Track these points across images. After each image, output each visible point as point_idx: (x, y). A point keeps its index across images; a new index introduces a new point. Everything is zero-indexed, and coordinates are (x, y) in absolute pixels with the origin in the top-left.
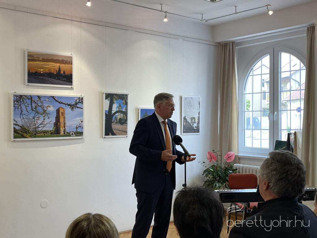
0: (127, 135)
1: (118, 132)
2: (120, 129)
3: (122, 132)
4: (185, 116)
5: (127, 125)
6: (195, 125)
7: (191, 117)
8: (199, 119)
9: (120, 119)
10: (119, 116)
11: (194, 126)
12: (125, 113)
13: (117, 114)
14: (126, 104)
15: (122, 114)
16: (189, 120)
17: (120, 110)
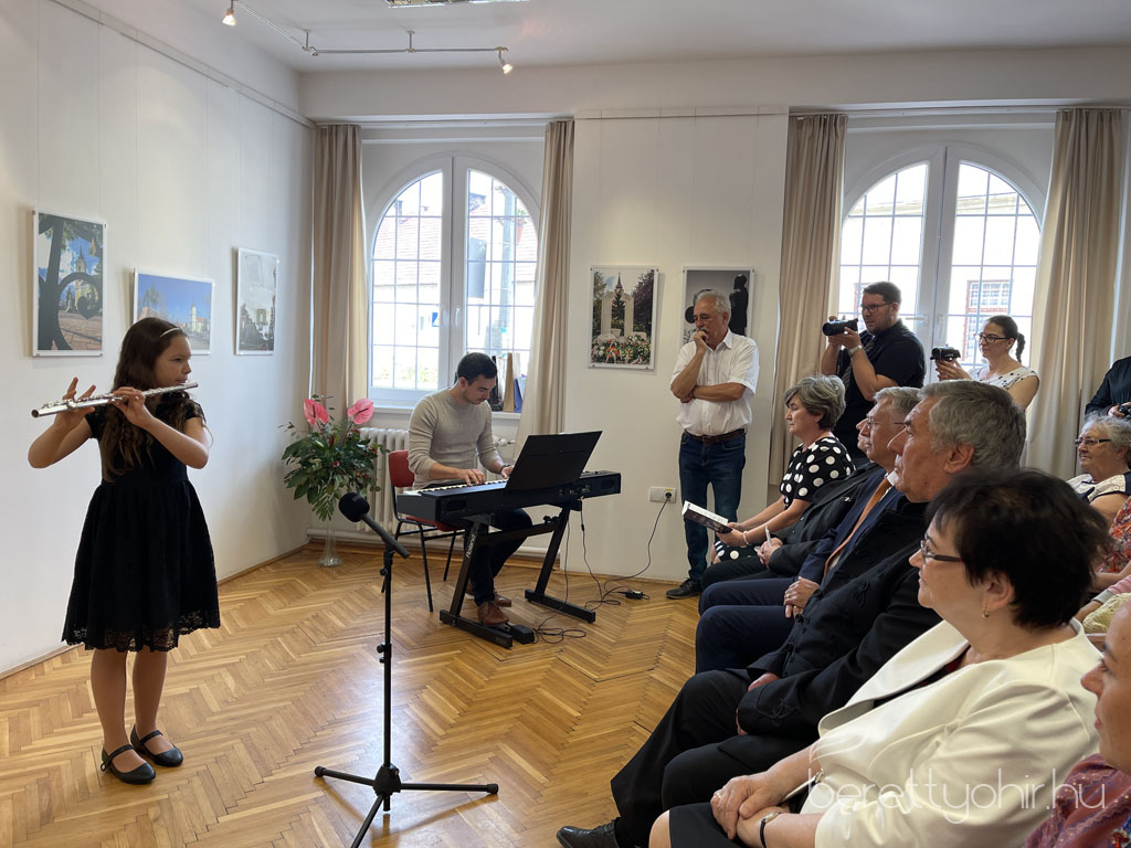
0: (101, 349)
1: (77, 339)
2: (83, 332)
3: (88, 341)
4: (244, 305)
5: (101, 321)
6: (266, 330)
7: (257, 307)
8: (273, 316)
9: (82, 299)
10: (79, 289)
11: (263, 332)
12: (97, 283)
13: (74, 283)
14: (99, 253)
15: (88, 286)
16: (253, 317)
17: (82, 271)
